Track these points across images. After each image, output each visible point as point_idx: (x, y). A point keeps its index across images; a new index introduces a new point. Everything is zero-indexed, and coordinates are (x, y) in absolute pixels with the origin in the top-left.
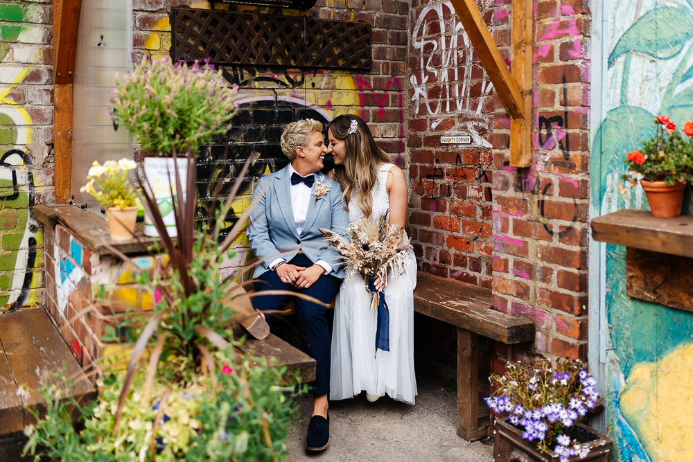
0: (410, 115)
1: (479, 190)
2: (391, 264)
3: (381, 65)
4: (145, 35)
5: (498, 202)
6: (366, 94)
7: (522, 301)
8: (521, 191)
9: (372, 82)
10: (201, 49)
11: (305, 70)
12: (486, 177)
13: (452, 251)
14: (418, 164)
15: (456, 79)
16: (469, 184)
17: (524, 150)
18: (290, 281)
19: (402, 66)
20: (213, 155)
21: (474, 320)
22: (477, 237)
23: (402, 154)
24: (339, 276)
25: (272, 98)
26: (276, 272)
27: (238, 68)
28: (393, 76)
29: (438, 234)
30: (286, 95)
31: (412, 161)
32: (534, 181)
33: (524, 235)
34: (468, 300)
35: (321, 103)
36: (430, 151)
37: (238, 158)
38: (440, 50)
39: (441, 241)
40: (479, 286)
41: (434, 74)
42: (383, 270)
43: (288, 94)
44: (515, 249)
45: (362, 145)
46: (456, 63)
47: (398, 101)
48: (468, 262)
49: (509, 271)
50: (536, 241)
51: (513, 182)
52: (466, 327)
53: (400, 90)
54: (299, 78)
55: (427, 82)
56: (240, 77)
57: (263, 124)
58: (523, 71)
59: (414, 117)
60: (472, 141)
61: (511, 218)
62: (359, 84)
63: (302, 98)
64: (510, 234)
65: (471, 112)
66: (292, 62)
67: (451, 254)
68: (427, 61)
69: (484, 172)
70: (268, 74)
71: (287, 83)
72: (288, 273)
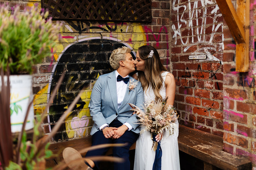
0: (172, 45)
1: (211, 83)
2: (166, 129)
3: (157, 20)
4: (26, 4)
5: (227, 92)
6: (149, 35)
7: (243, 148)
8: (242, 85)
9: (152, 28)
10: (59, 11)
11: (117, 23)
12: (215, 77)
13: (196, 115)
14: (177, 70)
15: (197, 25)
16: (205, 80)
17: (245, 62)
18: (110, 137)
19: (168, 20)
20: (68, 69)
21: (215, 159)
22: (210, 108)
23: (168, 65)
24: (137, 132)
25: (99, 38)
26: (103, 132)
27: (80, 22)
28: (163, 25)
29: (188, 106)
30: (107, 36)
31: (174, 68)
32: (251, 80)
33: (244, 111)
34: (209, 144)
35: (126, 40)
36: (183, 64)
37: (82, 70)
38: (187, 10)
39: (190, 110)
40: (211, 134)
41: (185, 23)
42: (161, 130)
43: (108, 35)
44: (238, 119)
45: (155, 65)
46: (197, 16)
47: (166, 38)
48: (205, 121)
49: (235, 130)
50: (252, 115)
51: (237, 80)
52: (210, 162)
53: (167, 33)
54: (114, 27)
55: (181, 28)
56: (81, 27)
57: (95, 52)
58: (245, 15)
59: (174, 46)
60: (207, 58)
61: (235, 101)
62: (145, 30)
63: (116, 38)
64: (235, 110)
65: (206, 42)
66: (110, 19)
67: (196, 116)
68: (181, 17)
69: (214, 74)
70: (97, 25)
71: (108, 30)
72: (109, 132)
